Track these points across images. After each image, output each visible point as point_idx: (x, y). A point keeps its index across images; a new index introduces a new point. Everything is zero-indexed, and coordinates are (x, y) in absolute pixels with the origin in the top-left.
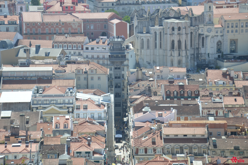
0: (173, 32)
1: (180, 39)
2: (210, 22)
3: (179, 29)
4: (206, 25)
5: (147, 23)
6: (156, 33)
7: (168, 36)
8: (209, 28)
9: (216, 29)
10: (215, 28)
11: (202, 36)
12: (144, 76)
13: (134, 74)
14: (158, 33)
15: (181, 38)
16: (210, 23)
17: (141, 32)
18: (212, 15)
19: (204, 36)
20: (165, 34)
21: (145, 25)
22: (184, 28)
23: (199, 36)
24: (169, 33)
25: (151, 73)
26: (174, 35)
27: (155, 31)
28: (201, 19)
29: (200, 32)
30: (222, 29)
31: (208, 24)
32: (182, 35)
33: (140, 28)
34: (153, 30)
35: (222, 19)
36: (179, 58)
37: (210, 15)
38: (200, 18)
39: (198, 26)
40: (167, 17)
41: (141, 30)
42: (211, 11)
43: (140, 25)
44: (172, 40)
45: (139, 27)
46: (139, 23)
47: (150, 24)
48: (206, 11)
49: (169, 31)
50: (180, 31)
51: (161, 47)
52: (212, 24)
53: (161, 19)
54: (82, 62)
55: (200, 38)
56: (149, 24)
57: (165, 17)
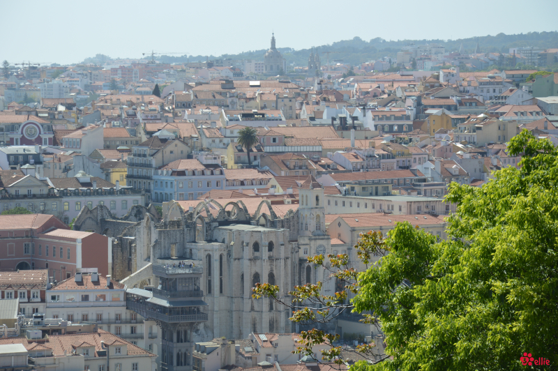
0: (257, 254)
1: (272, 270)
2: (319, 232)
3: (271, 246)
4: (313, 237)
5: (178, 236)
6: (209, 257)
7: (246, 262)
8: (320, 246)
9: (334, 249)
10: (333, 246)
11: (306, 265)
12: (240, 356)
13: (215, 352)
14: (216, 257)
15: (274, 269)
16: (319, 235)
17: (167, 256)
18: (321, 215)
19: (311, 264)
20: (235, 259)
21: (176, 240)
22: (282, 245)
23: (300, 264)
24: (248, 258)
25: (249, 349)
26: (258, 262)
27: (207, 253)
28: (294, 226)
29: (301, 254)
30: (345, 248)
31: (317, 237)
32: (279, 261)
33: (165, 247)
34: (203, 250)
35: (339, 225)
36: (273, 314)
37: (318, 217)
38: (291, 223)
39: (297, 241)
40: (222, 220)
41: (167, 251)
42: (321, 208)
43: (164, 239)
44: (253, 272)
45: (162, 246)
46: (162, 235)
47: (188, 238)
48: (310, 206)
49: (248, 252)
50: (271, 253)
51: (221, 292)
52: (326, 237)
53: (210, 225)
54: (78, 331)
55: (304, 268)
56: (184, 238)
57: (219, 220)
